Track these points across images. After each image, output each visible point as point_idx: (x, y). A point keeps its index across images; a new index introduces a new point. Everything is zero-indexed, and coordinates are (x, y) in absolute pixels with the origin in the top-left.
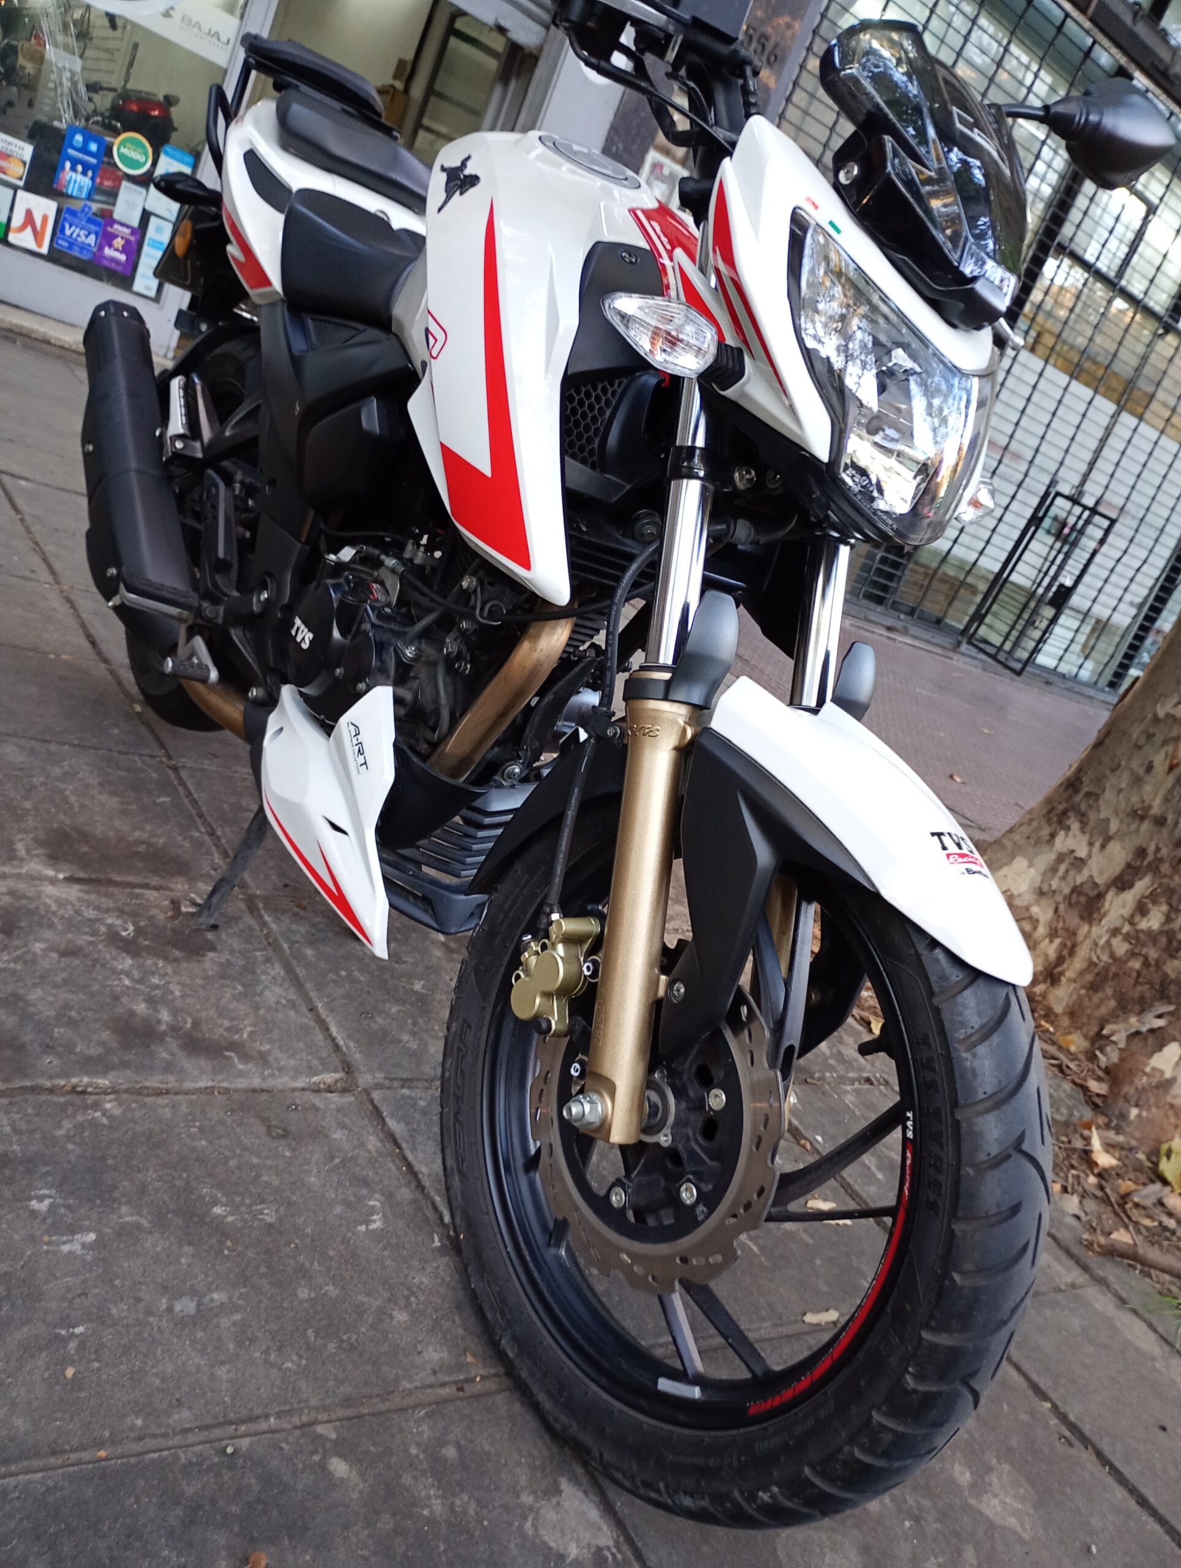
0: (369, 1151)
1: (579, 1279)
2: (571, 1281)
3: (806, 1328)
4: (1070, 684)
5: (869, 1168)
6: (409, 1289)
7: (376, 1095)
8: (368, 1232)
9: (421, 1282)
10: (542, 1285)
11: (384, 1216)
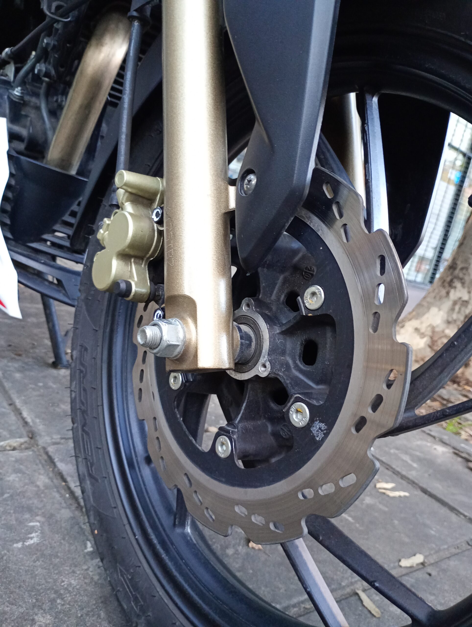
0: (38, 487)
1: (206, 552)
2: (198, 555)
3: (404, 572)
4: (413, 284)
5: (406, 462)
6: (56, 592)
7: (51, 449)
8: (24, 548)
9: (70, 584)
10: (170, 564)
11: (42, 533)
